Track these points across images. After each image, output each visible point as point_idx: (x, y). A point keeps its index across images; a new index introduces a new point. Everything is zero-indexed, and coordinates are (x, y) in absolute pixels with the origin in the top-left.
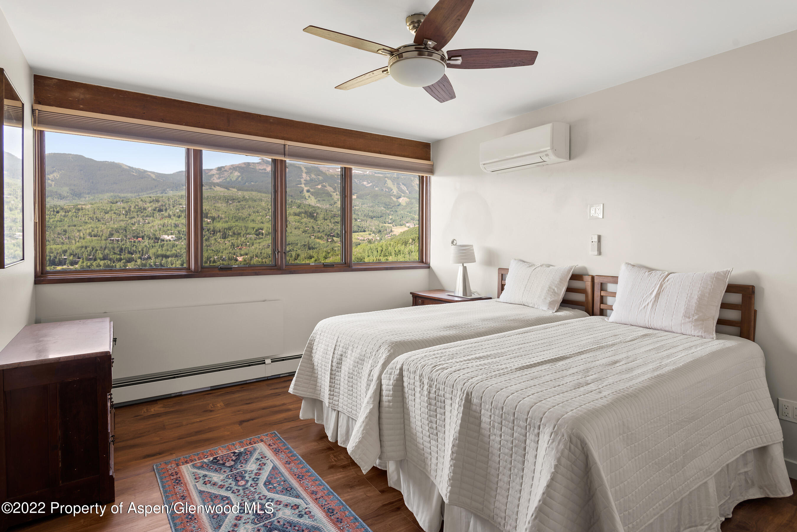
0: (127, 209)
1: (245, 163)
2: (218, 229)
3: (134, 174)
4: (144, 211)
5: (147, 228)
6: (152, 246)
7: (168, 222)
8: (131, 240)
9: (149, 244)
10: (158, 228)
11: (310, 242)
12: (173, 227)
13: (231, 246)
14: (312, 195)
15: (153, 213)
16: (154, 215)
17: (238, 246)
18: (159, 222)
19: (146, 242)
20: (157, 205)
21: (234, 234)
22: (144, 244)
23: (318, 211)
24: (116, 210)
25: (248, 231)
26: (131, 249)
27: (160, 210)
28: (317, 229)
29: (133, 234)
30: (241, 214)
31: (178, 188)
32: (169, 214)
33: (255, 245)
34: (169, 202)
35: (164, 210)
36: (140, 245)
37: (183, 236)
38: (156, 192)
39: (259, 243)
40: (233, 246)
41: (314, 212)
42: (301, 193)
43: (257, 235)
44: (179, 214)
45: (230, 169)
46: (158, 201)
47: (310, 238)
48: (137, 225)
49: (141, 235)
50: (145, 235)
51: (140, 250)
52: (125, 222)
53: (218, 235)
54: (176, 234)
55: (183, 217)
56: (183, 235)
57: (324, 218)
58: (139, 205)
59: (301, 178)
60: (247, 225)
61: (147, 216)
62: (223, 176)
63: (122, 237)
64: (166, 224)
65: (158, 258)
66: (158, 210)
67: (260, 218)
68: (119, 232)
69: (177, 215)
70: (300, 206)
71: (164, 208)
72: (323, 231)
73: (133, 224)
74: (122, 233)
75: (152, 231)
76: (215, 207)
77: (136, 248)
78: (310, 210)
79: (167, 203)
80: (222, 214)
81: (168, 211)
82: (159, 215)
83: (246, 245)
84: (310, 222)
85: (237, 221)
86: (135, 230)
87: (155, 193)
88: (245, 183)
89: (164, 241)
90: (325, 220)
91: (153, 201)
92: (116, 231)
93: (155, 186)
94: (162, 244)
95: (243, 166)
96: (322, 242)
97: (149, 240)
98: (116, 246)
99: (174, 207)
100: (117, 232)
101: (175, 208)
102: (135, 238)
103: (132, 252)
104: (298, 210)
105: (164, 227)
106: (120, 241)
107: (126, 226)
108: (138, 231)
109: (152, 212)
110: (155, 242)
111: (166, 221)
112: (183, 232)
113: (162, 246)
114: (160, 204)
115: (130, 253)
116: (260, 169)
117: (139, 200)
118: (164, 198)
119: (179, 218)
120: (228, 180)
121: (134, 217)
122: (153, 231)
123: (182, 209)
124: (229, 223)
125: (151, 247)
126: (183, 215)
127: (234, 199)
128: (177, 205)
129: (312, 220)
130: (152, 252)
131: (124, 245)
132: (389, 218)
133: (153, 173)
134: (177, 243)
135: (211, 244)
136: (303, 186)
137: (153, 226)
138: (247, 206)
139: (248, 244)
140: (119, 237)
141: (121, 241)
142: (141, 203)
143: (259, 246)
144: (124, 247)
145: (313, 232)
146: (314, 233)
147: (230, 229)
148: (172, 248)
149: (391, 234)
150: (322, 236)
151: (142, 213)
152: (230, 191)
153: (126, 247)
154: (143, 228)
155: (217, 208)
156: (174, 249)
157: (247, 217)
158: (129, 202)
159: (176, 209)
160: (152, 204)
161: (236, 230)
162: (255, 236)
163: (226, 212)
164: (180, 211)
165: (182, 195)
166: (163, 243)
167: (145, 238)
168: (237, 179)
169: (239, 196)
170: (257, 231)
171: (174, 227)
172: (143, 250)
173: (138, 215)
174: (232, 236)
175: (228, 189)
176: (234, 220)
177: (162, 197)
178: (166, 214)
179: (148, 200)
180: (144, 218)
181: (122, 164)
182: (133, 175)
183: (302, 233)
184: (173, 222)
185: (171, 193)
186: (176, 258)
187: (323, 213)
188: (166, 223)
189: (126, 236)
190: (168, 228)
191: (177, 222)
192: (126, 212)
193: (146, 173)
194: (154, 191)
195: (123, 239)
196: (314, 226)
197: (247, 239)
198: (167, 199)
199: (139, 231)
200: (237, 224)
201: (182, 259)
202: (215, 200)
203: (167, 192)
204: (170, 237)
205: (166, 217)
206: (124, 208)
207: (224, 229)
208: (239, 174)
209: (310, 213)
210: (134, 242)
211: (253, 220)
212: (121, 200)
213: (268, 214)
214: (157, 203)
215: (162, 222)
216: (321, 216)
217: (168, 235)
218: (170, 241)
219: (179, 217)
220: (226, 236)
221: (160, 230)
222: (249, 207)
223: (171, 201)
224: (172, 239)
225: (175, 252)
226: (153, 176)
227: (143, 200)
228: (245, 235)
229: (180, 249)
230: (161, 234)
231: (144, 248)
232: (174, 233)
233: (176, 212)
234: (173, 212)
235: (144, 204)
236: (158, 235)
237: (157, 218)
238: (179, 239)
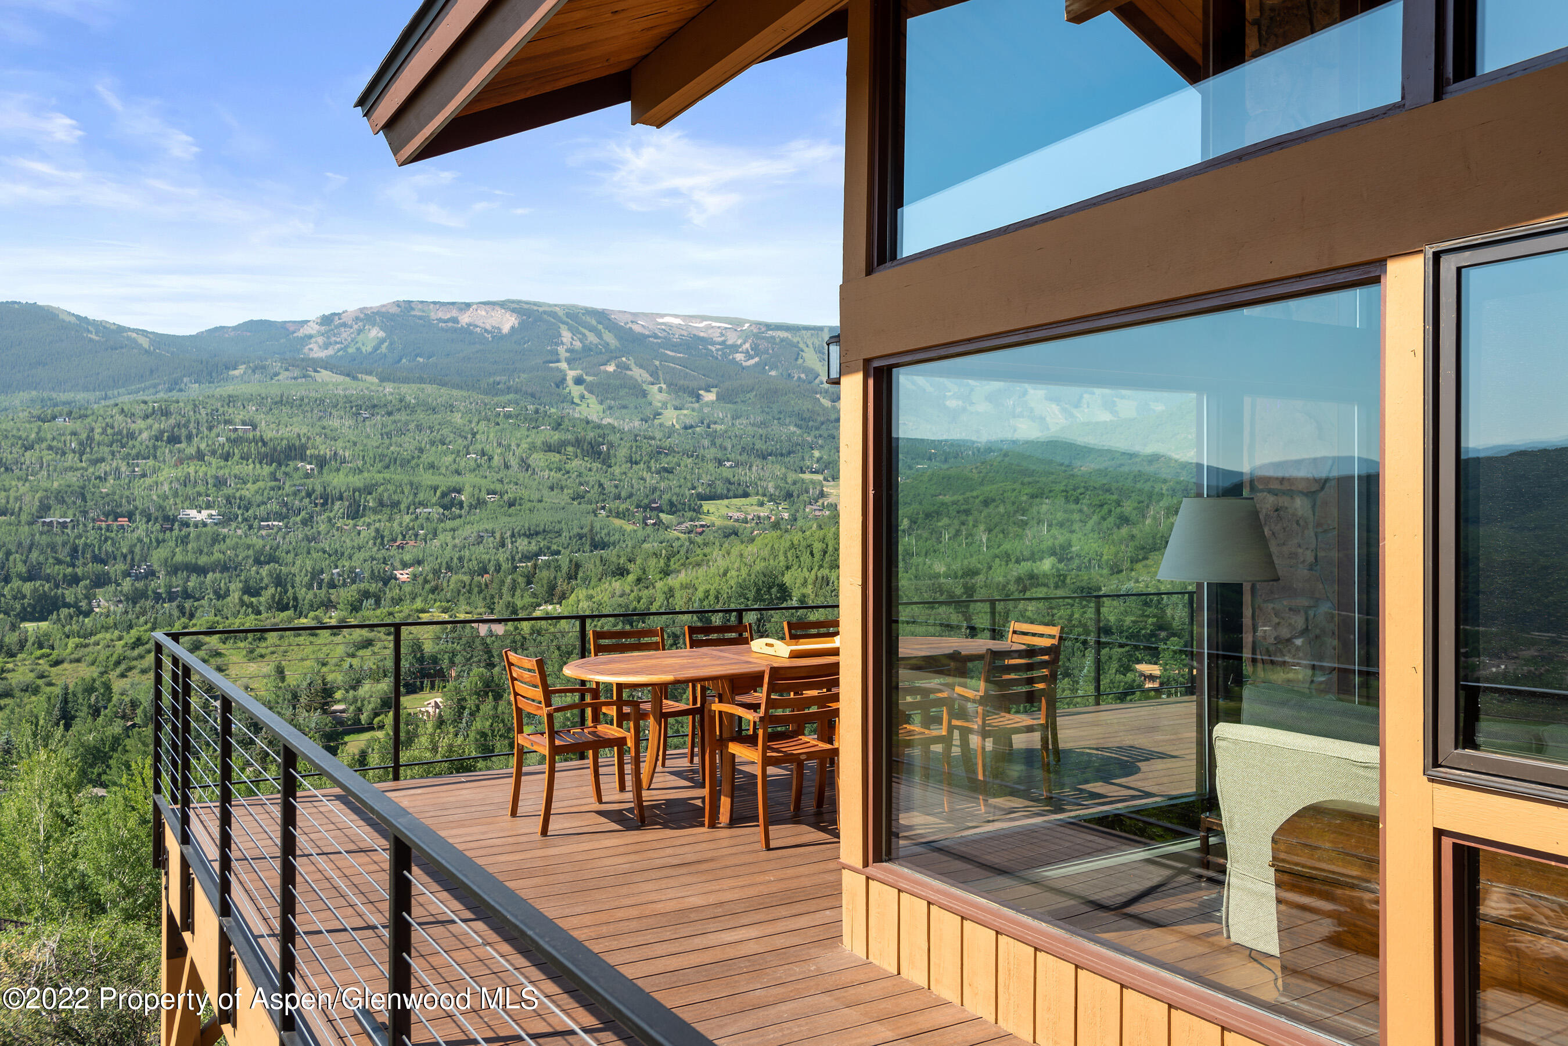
0: (84, 436)
1: (398, 304)
2: (337, 491)
3: (92, 335)
4: (131, 443)
5: (138, 489)
6: (158, 542)
7: (196, 472)
8: (98, 523)
9: (147, 535)
10: (171, 489)
11: (597, 526)
12: (210, 486)
13: (375, 538)
14: (591, 392)
15: (155, 448)
16: (158, 454)
17: (395, 540)
18: (173, 473)
19: (141, 529)
20: (165, 424)
21: (381, 504)
22: (135, 535)
23: (614, 438)
24: (54, 439)
25: (421, 496)
26: (100, 549)
27: (174, 440)
28: (613, 490)
29: (104, 505)
30: (398, 449)
31: (214, 374)
32: (199, 451)
33: (441, 537)
34: (198, 416)
35: (183, 439)
36: (123, 538)
37: (239, 512)
38: (155, 386)
39: (453, 530)
40: (379, 540)
41: (601, 440)
42: (558, 386)
43: (445, 507)
44: (226, 448)
45: (357, 319)
46: (166, 413)
47: (596, 515)
48: (111, 481)
49: (126, 507)
50: (137, 509)
51: (124, 551)
52: (78, 474)
53: (336, 508)
54: (219, 507)
55: (236, 458)
56: (239, 508)
57: (631, 457)
58: (116, 425)
59: (557, 344)
60: (416, 480)
61: (137, 456)
62: (338, 340)
63: (75, 516)
64: (192, 478)
65: (176, 574)
66: (168, 437)
67: (449, 459)
68: (65, 502)
69: (219, 451)
70: (560, 425)
71: (184, 432)
72: (630, 496)
73: (100, 478)
74: (74, 503)
75: (155, 497)
76: (324, 428)
77: (113, 544)
78: (591, 435)
79: (193, 419)
80: (344, 449)
81: (196, 440)
82: (171, 452)
83: (416, 535)
84: (590, 470)
85: (388, 467)
86: (108, 495)
87: (152, 390)
88: (401, 359)
89: (187, 525)
90: (631, 462)
91: (153, 412)
92: (56, 498)
93: (151, 371)
94: (183, 533)
95: (394, 310)
96: (629, 527)
97: (147, 522)
98: (59, 540)
99: (210, 429)
100: (60, 503)
101: (215, 431)
102: (111, 518)
103: (103, 556)
104: (556, 437)
105: (185, 486)
106: (69, 525)
107: (82, 484)
108: (116, 497)
109: (150, 445)
110: (163, 530)
111: (190, 469)
112: (240, 499)
113: (184, 540)
114: (172, 421)
115: (97, 559)
116: (440, 320)
118: (181, 404)
119: (227, 460)
120: (351, 350)
121: (102, 460)
122: (158, 497)
123: (233, 436)
124: (366, 474)
125: (155, 544)
126: (236, 451)
127: (374, 406)
128: (219, 423)
129: (596, 465)
130: (157, 556)
131: (80, 536)
132: (812, 456)
133: (144, 333)
134: (225, 530)
135: (319, 533)
136: (563, 365)
137: (157, 483)
138: (412, 426)
139: (421, 532)
140: (65, 515)
141: (73, 527)
142: (119, 418)
143: (454, 538)
144: (80, 543)
145: (601, 497)
146: (604, 500)
147: (369, 490)
148: (213, 545)
149: (820, 502)
150: (628, 510)
151: (123, 447)
152: (360, 383)
153: (86, 544)
154: (130, 488)
155: (328, 431)
156: (216, 547)
157: (413, 458)
158: (87, 416)
159: (218, 436)
160: (150, 421)
161: (385, 494)
162: (441, 510)
163: (355, 444)
164: (228, 439)
165: (229, 396)
166: (185, 530)
167: (138, 517)
168: (376, 348)
169: (390, 398)
170: (444, 495)
171: (215, 486)
172: (132, 552)
173: (113, 453)
174: (375, 511)
175: (355, 378)
176: (379, 466)
177: (178, 402)
178: (191, 450)
179: (141, 408)
180: (131, 462)
181: (58, 308)
182: (92, 340)
183: (569, 501)
184: (212, 471)
185: (194, 390)
186: (226, 574)
187: (628, 445)
188: (192, 474)
189: (85, 513)
190: (197, 489)
191: (221, 473)
192: (81, 444)
193: (126, 334)
194: (147, 384)
195: (78, 521)
196: (603, 480)
197: (417, 518)
198: (190, 407)
199: (121, 497)
200: (387, 476)
201: (242, 578)
202: (321, 407)
203: (183, 386)
204: (203, 515)
205: (190, 458)
206: (74, 434)
207: (354, 492)
208: (382, 334)
209: (590, 443)
210: (108, 529)
211: (432, 466)
212: (64, 410)
213: (471, 448)
214: (163, 418)
215: (179, 472)
216: (622, 452)
217: (199, 509)
218: (205, 525)
219: (227, 457)
220: (358, 511)
221: (176, 495)
222: (419, 428)
223: (203, 412)
224: (209, 521)
225: (221, 556)
226: (144, 342)
227: (126, 409)
228: (412, 507)
229: (235, 548)
230: (180, 506)
231: (135, 545)
232: (214, 502)
233: (217, 444)
234: (210, 443)
235: (129, 420)
236: (171, 509)
237: (164, 461)
238: (230, 520)
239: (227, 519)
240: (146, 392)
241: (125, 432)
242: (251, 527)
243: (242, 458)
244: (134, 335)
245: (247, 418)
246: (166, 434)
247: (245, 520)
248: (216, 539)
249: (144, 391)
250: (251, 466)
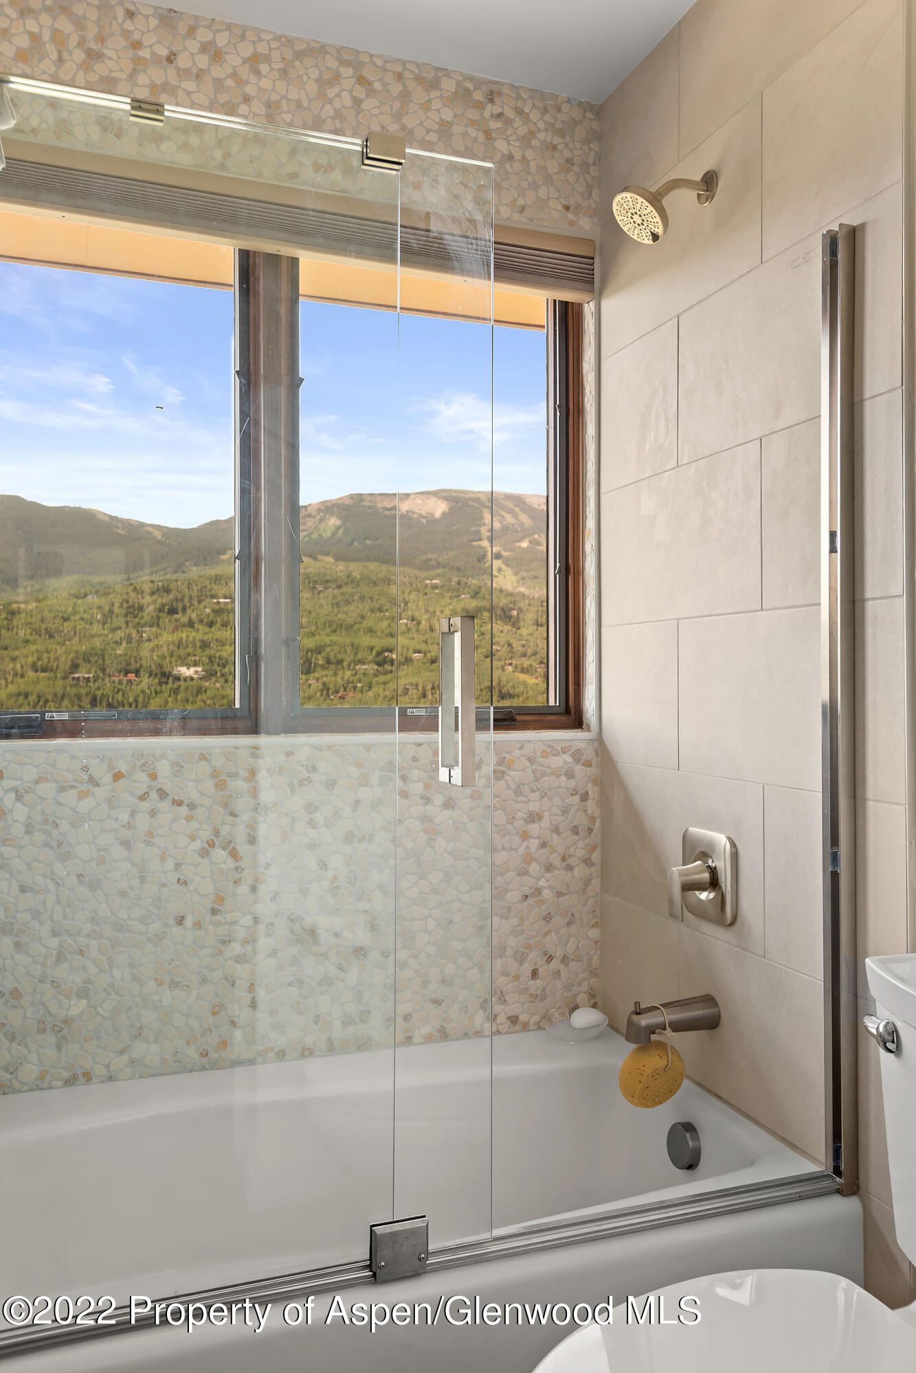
0: (106, 609)
1: (351, 497)
3: (120, 531)
4: (140, 614)
5: (145, 651)
6: (156, 692)
7: (187, 637)
8: (113, 678)
9: (149, 688)
10: (168, 650)
11: (504, 679)
12: (197, 648)
13: (322, 690)
14: (507, 565)
15: (159, 618)
16: (161, 623)
17: (337, 692)
18: (171, 638)
20: (166, 599)
21: (328, 662)
22: (140, 687)
23: (523, 604)
24: (85, 612)
25: (360, 656)
26: (113, 698)
27: (173, 611)
28: (521, 649)
29: (118, 664)
30: (344, 616)
31: (208, 559)
32: (190, 620)
33: (375, 689)
34: (191, 592)
35: (180, 610)
36: (131, 689)
37: (218, 669)
38: (164, 569)
39: (385, 683)
40: (325, 692)
41: (512, 606)
42: (479, 561)
43: (379, 664)
44: (211, 618)
45: (319, 510)
46: (167, 590)
47: (504, 671)
48: (124, 644)
49: (134, 666)
50: (142, 666)
51: (131, 700)
52: (101, 639)
54: (203, 665)
55: (218, 625)
56: (219, 665)
57: (537, 620)
58: (130, 600)
59: (480, 525)
60: (356, 642)
61: (145, 625)
62: (305, 528)
63: (96, 672)
64: (184, 642)
66: (168, 609)
67: (385, 624)
68: (89, 661)
69: (206, 620)
70: (477, 593)
71: (180, 605)
72: (535, 654)
73: (117, 642)
74: (96, 662)
75: (155, 658)
77: (123, 695)
78: (503, 602)
79: (187, 595)
81: (189, 611)
82: (170, 621)
83: (355, 688)
84: (502, 632)
85: (335, 631)
86: (120, 655)
87: (162, 573)
88: (352, 544)
89: (179, 679)
90: (538, 625)
91: (158, 590)
92: (84, 659)
93: (163, 558)
94: (175, 686)
95: (348, 502)
96: (531, 680)
97: (149, 678)
98: (83, 691)
99: (200, 602)
100: (85, 661)
101: (203, 604)
102: (122, 674)
103: (115, 704)
104: (474, 604)
105: (179, 648)
106: (92, 680)
107: (103, 647)
108: (127, 658)
109: (155, 616)
110: (161, 683)
111: (183, 634)
112: (220, 658)
113: (176, 691)
114: (172, 596)
115: (111, 706)
116: (385, 509)
117: (130, 588)
118: (179, 583)
119: (211, 627)
120: (315, 536)
121: (120, 628)
122: (158, 657)
123: (217, 607)
124: (317, 637)
125: (154, 694)
126: (218, 620)
127: (327, 581)
128: (206, 597)
129: (507, 628)
130: (154, 704)
131: (98, 689)
133: (158, 527)
134: (207, 684)
136: (485, 543)
137: (157, 646)
138: (356, 597)
139: (359, 685)
140: (89, 672)
141: (95, 681)
142: (133, 595)
143: (385, 690)
144: (99, 693)
145: (510, 655)
146: (511, 658)
147: (318, 650)
148: (197, 696)
150: (531, 666)
151: (135, 617)
152: (319, 563)
153: (103, 695)
154: (138, 650)
156: (199, 697)
157: (356, 623)
158: (109, 594)
159: (205, 607)
160: (155, 597)
161: (332, 654)
162: (376, 667)
163: (310, 612)
164: (213, 611)
165: (216, 576)
166: (177, 684)
167: (142, 673)
168: (334, 534)
169: (340, 574)
170: (379, 654)
171: (201, 648)
172: (136, 701)
173: (127, 623)
174: (323, 668)
175: (315, 559)
176: (328, 630)
177: (177, 581)
178: (185, 620)
179: (148, 588)
180: (140, 629)
181: (97, 511)
182: (119, 534)
183: (483, 658)
184: (199, 636)
185: (193, 572)
187: (535, 610)
188: (185, 639)
189: (104, 670)
190: (187, 651)
191: (206, 637)
192: (104, 615)
193: (144, 529)
194: (159, 567)
195: (98, 676)
196: (512, 641)
197: (356, 673)
198: (185, 585)
199: (130, 657)
200: (334, 638)
203: (185, 569)
204: (191, 672)
205: (184, 626)
206: (99, 608)
207: (307, 653)
208: (338, 522)
209: (503, 609)
210: (120, 682)
211: (371, 630)
212: (94, 590)
213: (403, 615)
214: (165, 594)
215: (175, 637)
216: (530, 617)
217: (188, 666)
218: (192, 679)
219: (211, 624)
220: (310, 668)
221: (172, 655)
222: (362, 598)
223: (195, 589)
224: (195, 676)
225: (202, 704)
226: (158, 535)
227: (138, 588)
228: (353, 664)
229: (214, 697)
230: (174, 664)
231: (139, 695)
232: (199, 661)
233: (204, 614)
234: (199, 613)
235: (140, 597)
236: (167, 667)
237: (165, 628)
238: (212, 675)
239: (210, 675)
240: (158, 574)
241: (136, 606)
242: (226, 681)
243: (223, 625)
244: (151, 529)
245: (227, 593)
246: (167, 607)
247: (223, 675)
248: (200, 691)
249: (156, 573)
250: (229, 632)
